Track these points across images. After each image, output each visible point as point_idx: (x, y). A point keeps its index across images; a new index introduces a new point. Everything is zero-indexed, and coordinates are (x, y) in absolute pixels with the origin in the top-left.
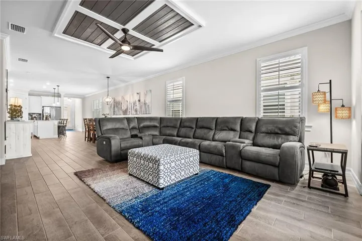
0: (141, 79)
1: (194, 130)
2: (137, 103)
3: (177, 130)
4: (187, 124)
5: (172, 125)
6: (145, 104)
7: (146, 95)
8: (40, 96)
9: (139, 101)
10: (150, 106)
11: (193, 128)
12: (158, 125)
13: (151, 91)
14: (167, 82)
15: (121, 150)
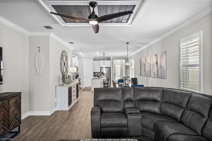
0: (158, 40)
1: (204, 120)
2: (155, 65)
3: (182, 111)
4: (196, 106)
5: (176, 102)
6: (161, 67)
7: (161, 57)
8: (99, 60)
9: (157, 63)
10: (165, 70)
11: (204, 117)
12: (159, 99)
13: (166, 52)
14: (181, 40)
15: (101, 127)
